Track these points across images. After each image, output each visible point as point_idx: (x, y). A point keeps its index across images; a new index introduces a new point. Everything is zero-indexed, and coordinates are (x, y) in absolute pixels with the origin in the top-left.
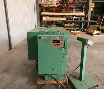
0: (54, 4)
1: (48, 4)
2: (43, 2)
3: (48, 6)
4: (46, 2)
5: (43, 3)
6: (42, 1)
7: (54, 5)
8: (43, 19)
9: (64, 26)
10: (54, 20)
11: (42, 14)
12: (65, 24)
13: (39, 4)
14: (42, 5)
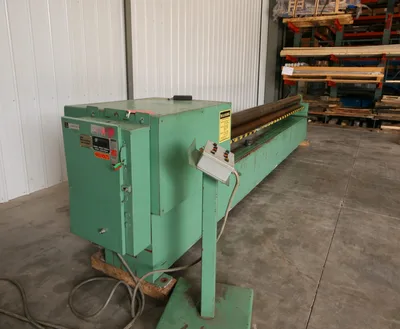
0: (337, 12)
1: (309, 16)
2: (290, 6)
3: (311, 22)
4: (302, 6)
5: (290, 14)
6: (286, 4)
7: (337, 17)
8: (283, 73)
9: (377, 104)
10: (325, 77)
11: (285, 52)
12: (385, 97)
13: (275, 19)
14: (284, 21)
